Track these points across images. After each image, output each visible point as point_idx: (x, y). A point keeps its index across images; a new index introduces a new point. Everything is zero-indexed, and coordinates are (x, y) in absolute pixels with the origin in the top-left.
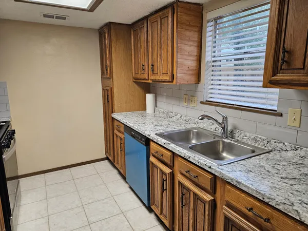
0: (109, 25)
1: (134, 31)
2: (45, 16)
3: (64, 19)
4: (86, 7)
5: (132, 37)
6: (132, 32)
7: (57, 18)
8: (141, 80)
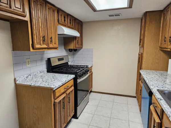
0: (146, 13)
1: (163, 14)
2: (110, 16)
3: (119, 15)
4: (126, 6)
5: (162, 18)
6: (162, 15)
7: (116, 15)
8: (163, 48)
